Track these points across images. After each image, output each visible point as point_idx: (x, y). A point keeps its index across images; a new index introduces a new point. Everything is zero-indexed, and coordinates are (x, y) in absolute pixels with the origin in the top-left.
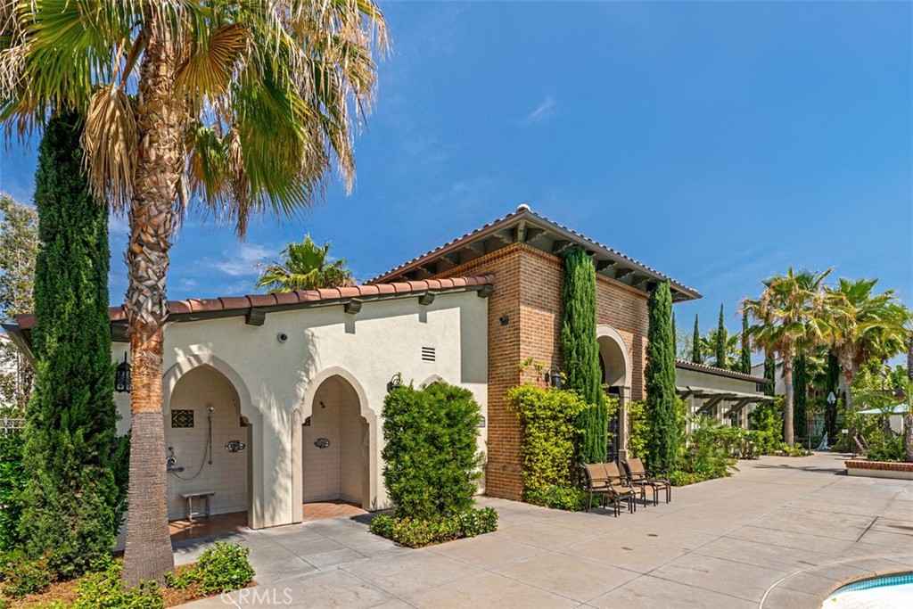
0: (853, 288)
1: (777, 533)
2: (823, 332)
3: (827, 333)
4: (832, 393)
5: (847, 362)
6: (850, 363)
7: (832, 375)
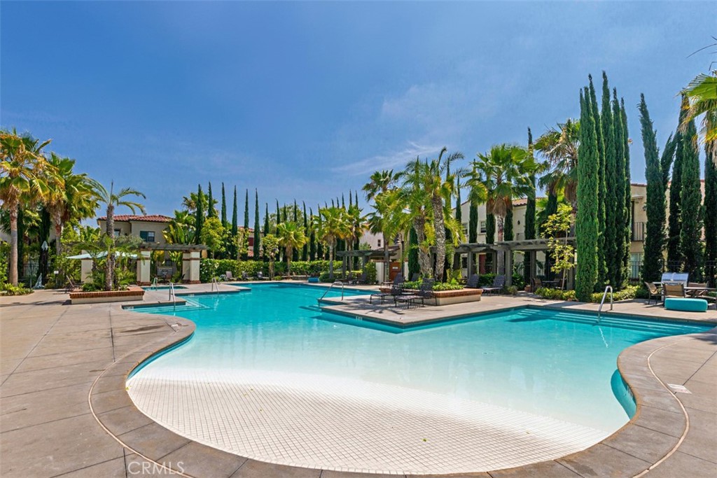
0: (61, 162)
1: (58, 357)
2: (43, 191)
3: (46, 193)
4: (45, 242)
5: (56, 218)
6: (60, 220)
7: (44, 227)
